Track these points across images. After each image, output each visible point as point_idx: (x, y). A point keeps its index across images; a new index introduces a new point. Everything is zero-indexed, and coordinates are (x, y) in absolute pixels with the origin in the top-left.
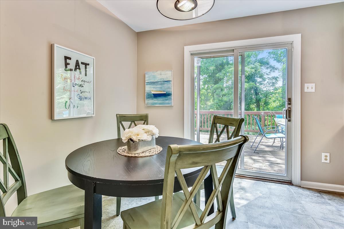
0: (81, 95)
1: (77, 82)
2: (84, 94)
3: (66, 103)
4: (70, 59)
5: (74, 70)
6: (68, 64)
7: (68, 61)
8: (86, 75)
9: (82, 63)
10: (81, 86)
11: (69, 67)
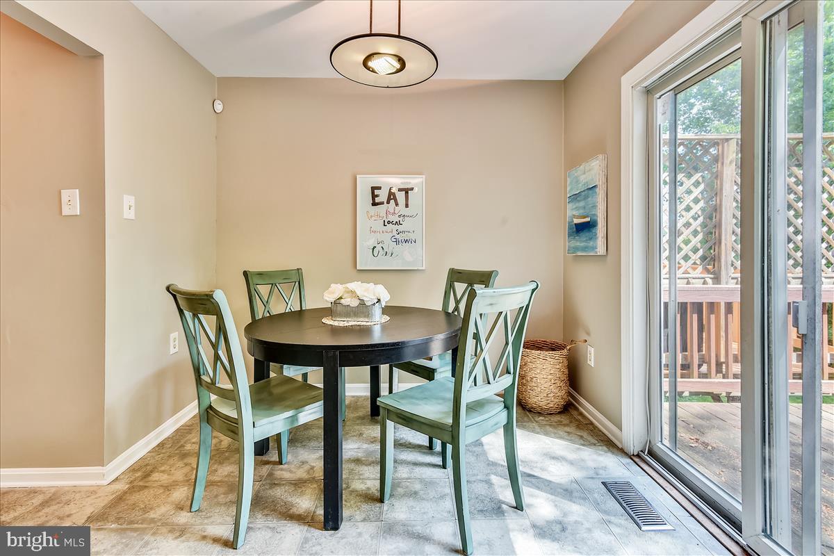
0: (397, 236)
1: (391, 218)
2: (404, 235)
3: (373, 249)
4: (379, 188)
5: (385, 202)
6: (377, 196)
7: (376, 192)
8: (407, 206)
9: (400, 190)
10: (398, 223)
11: (377, 200)
